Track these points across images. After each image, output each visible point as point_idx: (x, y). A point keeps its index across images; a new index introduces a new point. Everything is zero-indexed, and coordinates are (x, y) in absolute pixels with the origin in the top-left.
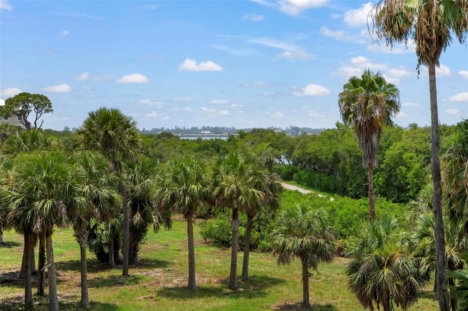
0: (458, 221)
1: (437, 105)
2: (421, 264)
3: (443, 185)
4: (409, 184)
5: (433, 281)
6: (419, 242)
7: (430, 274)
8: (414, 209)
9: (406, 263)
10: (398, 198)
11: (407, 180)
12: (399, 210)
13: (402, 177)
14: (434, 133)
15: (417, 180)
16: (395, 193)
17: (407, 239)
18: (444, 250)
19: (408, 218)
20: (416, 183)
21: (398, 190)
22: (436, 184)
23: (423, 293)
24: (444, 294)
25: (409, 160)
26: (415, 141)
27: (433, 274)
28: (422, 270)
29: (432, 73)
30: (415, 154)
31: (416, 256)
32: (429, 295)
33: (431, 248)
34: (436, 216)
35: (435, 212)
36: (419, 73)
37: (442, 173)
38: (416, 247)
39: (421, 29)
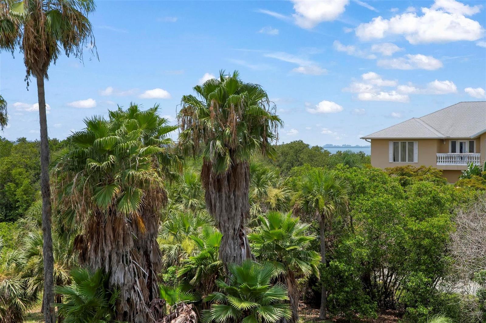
0: (68, 237)
1: (47, 118)
2: (28, 285)
3: (52, 202)
4: (19, 201)
5: (40, 302)
6: (27, 262)
7: (38, 294)
8: (23, 228)
9: (12, 285)
10: (6, 216)
11: (16, 197)
12: (6, 229)
13: (11, 194)
14: (44, 147)
15: (27, 197)
16: (2, 212)
17: (14, 260)
18: (53, 268)
19: (15, 237)
20: (26, 200)
21: (6, 208)
22: (45, 201)
23: (30, 315)
24: (51, 314)
25: (18, 176)
26: (25, 156)
27: (41, 295)
28: (29, 291)
29: (41, 85)
30: (24, 169)
31: (23, 277)
32: (36, 317)
33: (40, 267)
34: (44, 234)
35: (44, 230)
36: (28, 85)
37: (51, 188)
38: (23, 267)
39: (29, 39)
